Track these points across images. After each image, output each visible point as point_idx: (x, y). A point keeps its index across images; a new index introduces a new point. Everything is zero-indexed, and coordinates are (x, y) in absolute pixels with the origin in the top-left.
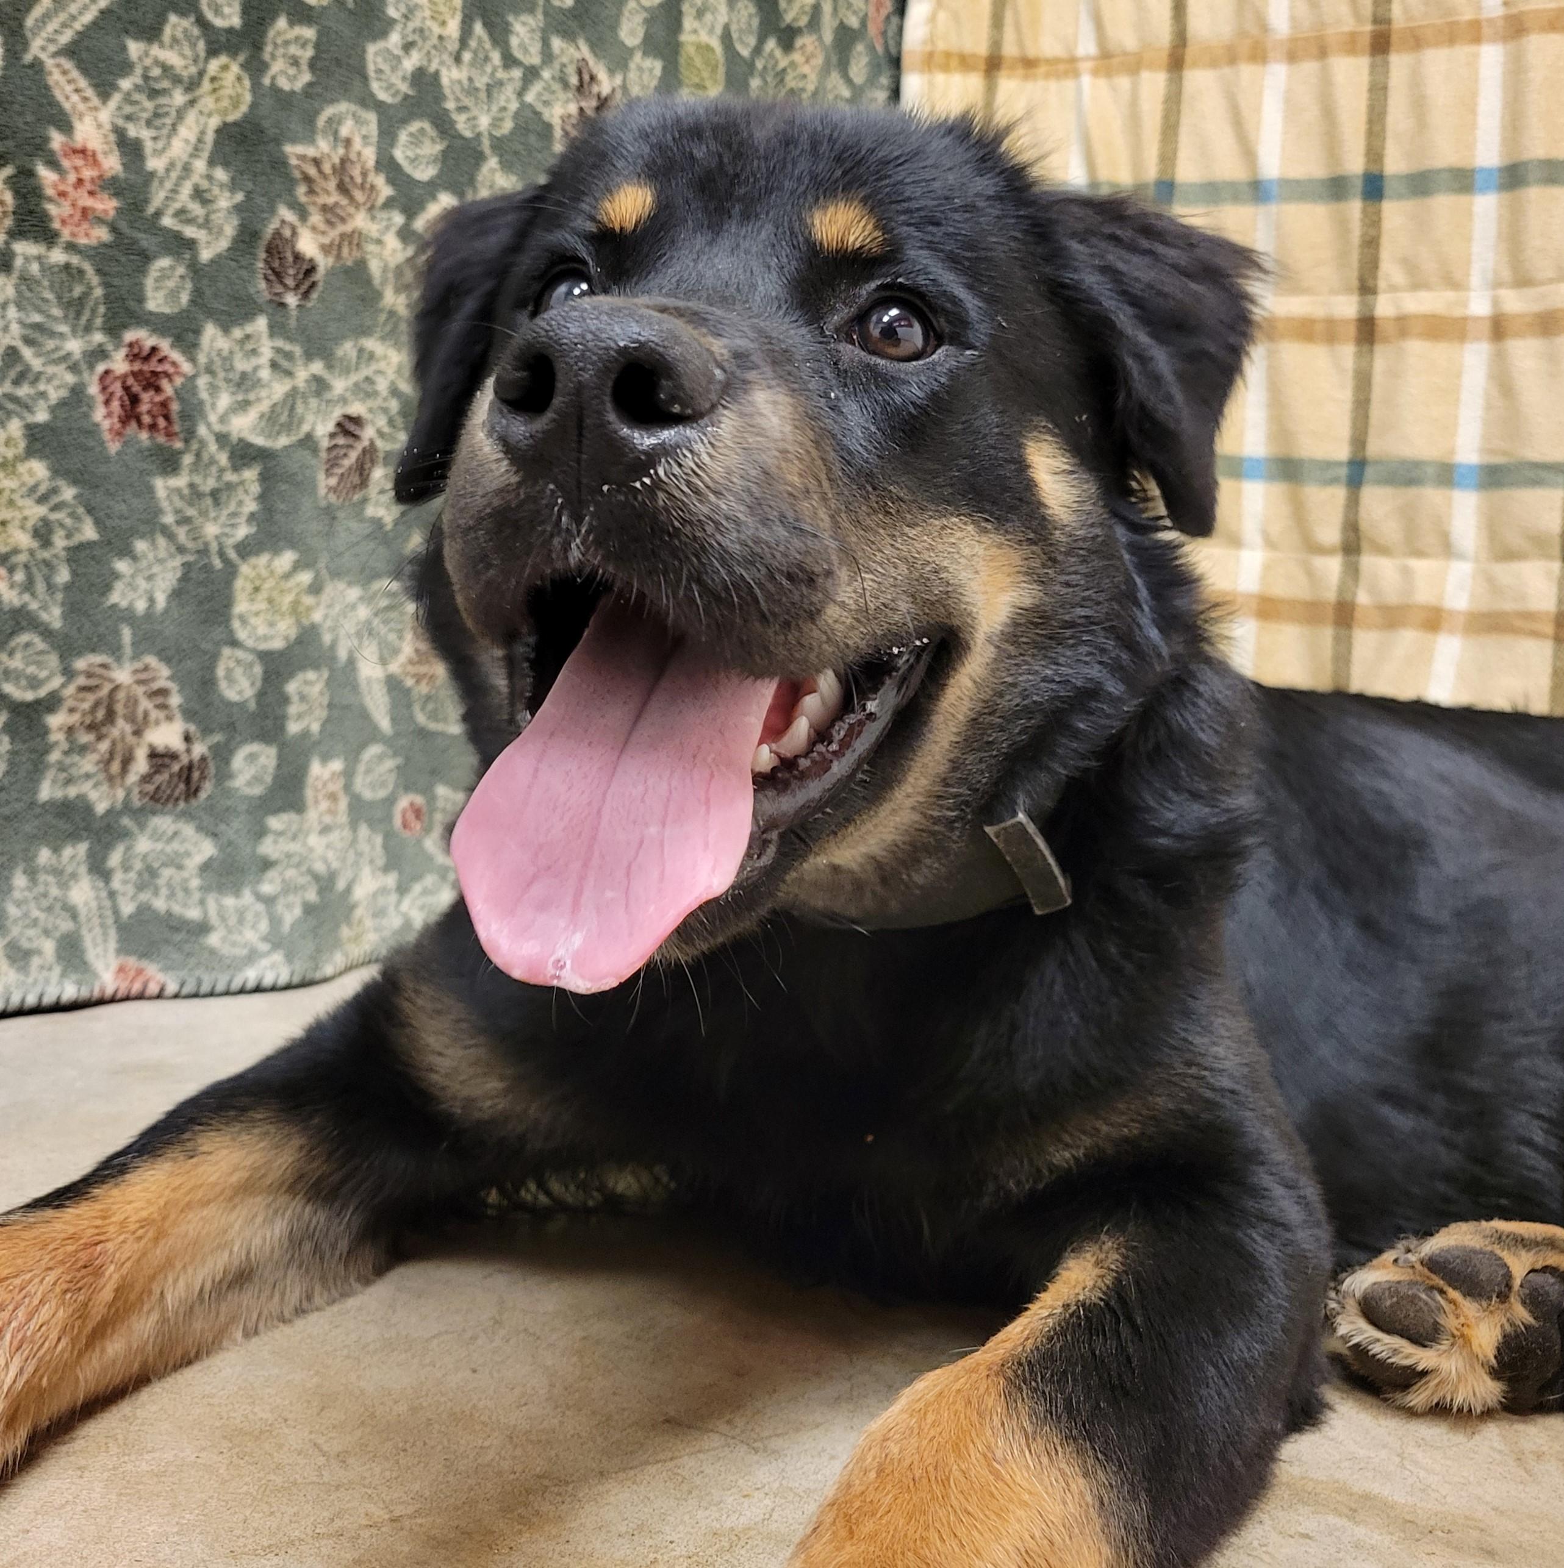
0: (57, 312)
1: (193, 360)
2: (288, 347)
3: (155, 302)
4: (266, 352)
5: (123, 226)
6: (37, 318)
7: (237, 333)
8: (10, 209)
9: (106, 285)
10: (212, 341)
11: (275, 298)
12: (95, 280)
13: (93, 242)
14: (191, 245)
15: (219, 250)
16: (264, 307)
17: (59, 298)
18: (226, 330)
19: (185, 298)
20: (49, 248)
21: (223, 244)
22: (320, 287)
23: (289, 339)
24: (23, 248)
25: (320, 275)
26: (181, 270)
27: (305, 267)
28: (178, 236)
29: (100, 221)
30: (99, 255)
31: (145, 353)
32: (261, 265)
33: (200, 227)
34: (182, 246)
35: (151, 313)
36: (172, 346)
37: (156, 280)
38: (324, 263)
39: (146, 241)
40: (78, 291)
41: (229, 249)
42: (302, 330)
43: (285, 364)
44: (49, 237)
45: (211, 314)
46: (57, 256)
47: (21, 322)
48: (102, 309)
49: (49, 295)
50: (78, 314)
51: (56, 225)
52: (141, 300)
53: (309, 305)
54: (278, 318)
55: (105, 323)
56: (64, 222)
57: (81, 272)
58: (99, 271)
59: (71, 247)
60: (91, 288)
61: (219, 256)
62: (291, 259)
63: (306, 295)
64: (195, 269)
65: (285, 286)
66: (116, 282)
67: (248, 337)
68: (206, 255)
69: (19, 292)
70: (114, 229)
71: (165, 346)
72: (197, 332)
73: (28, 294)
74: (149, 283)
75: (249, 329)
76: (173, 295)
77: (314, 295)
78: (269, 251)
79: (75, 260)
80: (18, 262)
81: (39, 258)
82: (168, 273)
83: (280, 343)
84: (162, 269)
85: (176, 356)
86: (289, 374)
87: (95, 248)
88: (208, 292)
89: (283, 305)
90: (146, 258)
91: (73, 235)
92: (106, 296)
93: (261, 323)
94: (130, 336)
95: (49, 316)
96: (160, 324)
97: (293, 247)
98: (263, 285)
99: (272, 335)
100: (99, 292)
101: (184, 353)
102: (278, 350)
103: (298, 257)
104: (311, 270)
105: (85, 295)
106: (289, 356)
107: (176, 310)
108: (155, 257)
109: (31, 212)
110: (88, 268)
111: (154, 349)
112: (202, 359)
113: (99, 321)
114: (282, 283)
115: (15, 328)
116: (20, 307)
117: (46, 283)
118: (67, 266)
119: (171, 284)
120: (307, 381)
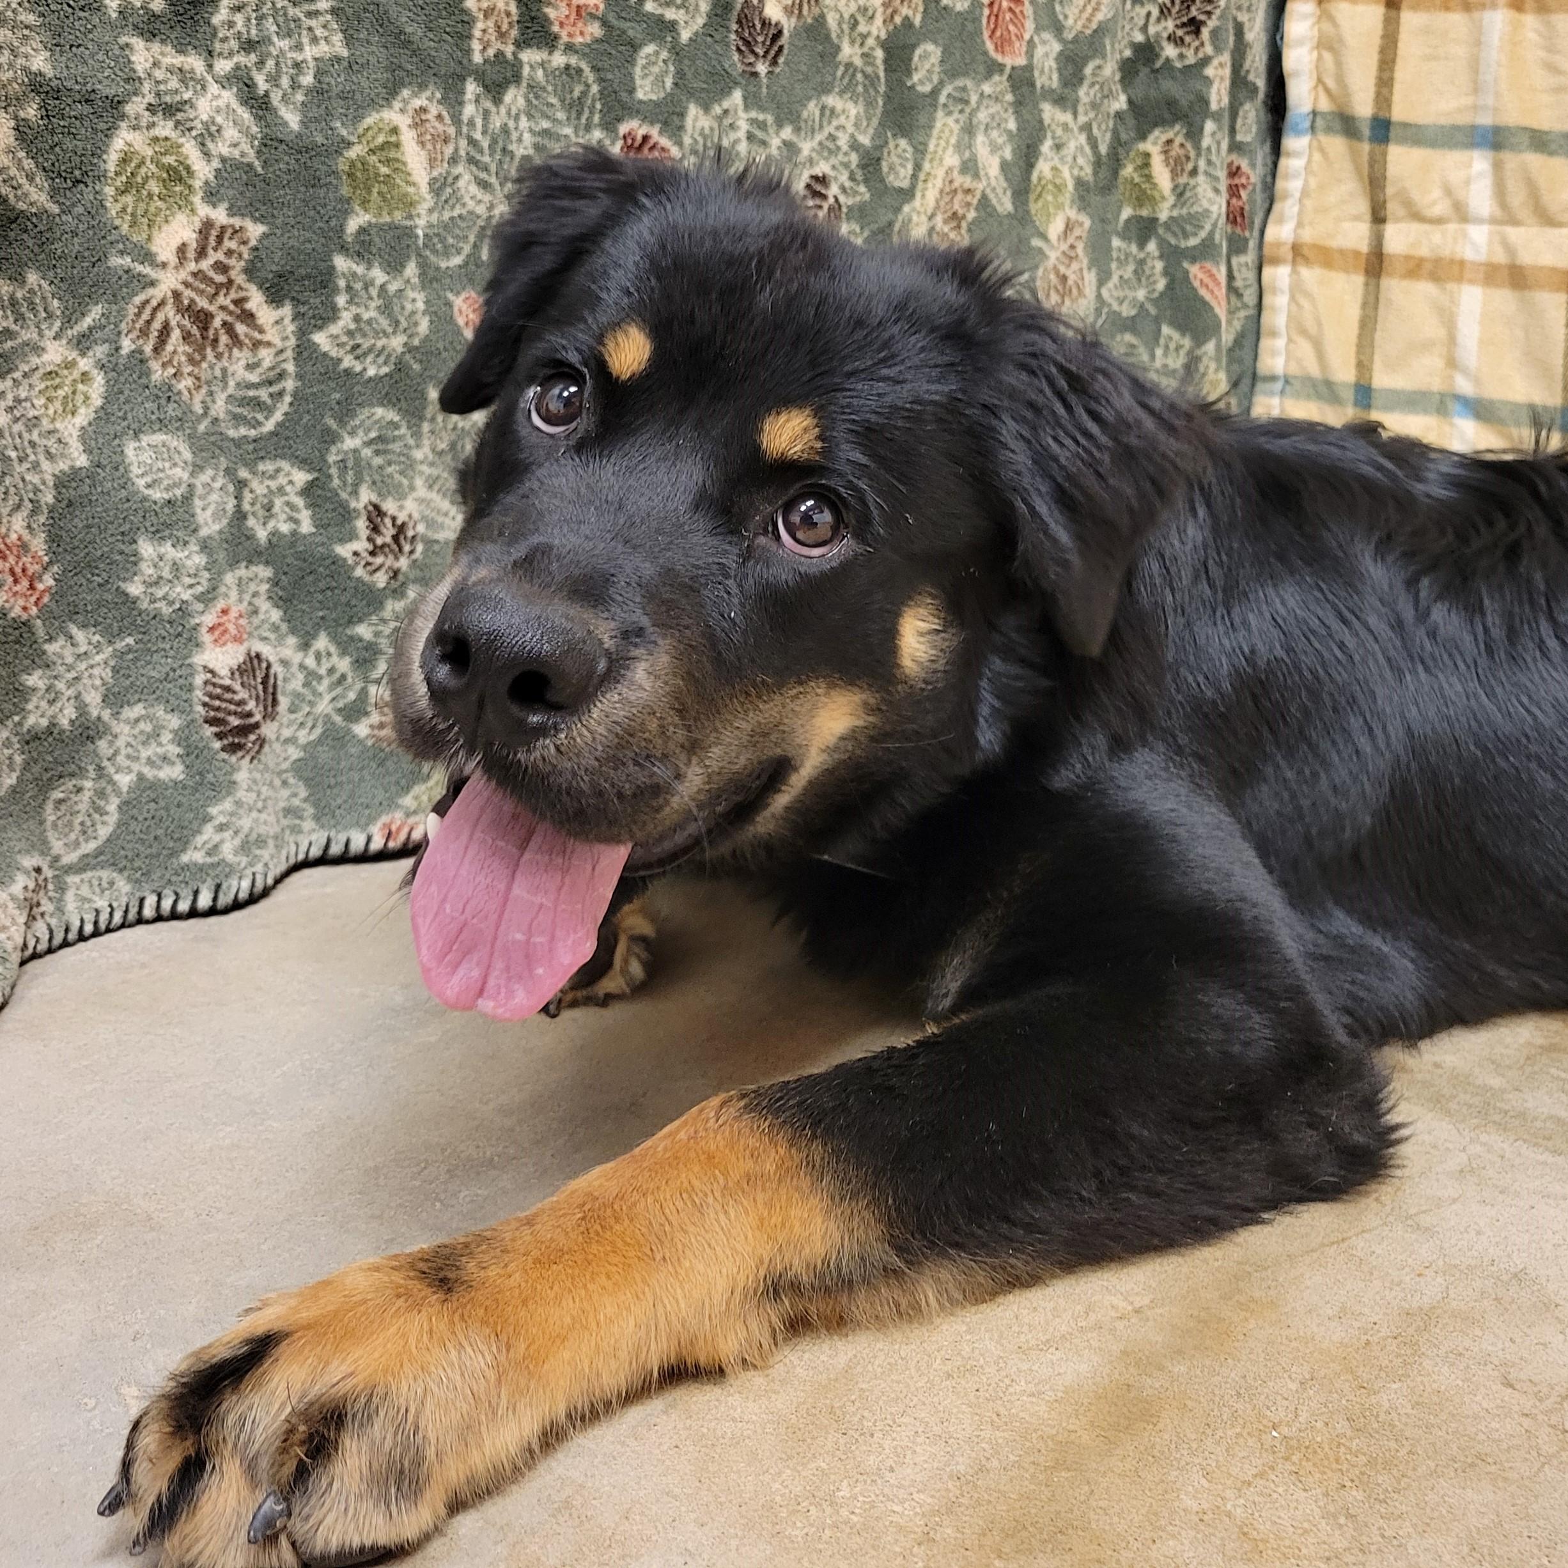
0: (561, 115)
1: (680, 144)
2: (761, 117)
3: (645, 91)
4: (743, 126)
5: (612, 18)
6: (545, 124)
7: (717, 110)
8: (515, 18)
9: (601, 80)
10: (696, 119)
11: (748, 69)
12: (589, 76)
13: (588, 39)
14: (672, 26)
15: (696, 27)
16: (739, 79)
17: (563, 101)
18: (706, 109)
19: (669, 82)
20: (550, 53)
21: (701, 21)
22: (785, 51)
23: (762, 109)
24: (530, 56)
25: (784, 40)
26: (664, 55)
27: (773, 31)
28: (660, 20)
29: (593, 17)
30: (592, 52)
31: (637, 144)
32: (733, 36)
33: (678, 7)
34: (664, 29)
35: (641, 102)
36: (661, 133)
37: (644, 67)
38: (788, 25)
39: (633, 31)
40: (578, 90)
41: (705, 25)
42: (772, 97)
43: (759, 134)
44: (549, 41)
45: (691, 94)
46: (559, 59)
47: (531, 130)
48: (598, 106)
49: (553, 100)
50: (579, 114)
51: (556, 28)
52: (632, 91)
53: (777, 70)
54: (751, 88)
55: (601, 119)
56: (562, 24)
57: (579, 71)
58: (594, 68)
59: (570, 48)
60: (588, 86)
61: (696, 34)
62: (758, 26)
63: (774, 62)
64: (676, 51)
65: (756, 55)
66: (610, 76)
67: (726, 112)
68: (685, 35)
69: (528, 101)
70: (605, 23)
71: (654, 132)
72: (682, 115)
73: (535, 102)
74: (638, 71)
75: (726, 104)
76: (659, 80)
77: (781, 60)
78: (739, 22)
79: (573, 61)
80: (526, 71)
81: (542, 64)
82: (653, 59)
83: (753, 114)
84: (648, 56)
85: (664, 142)
86: (764, 143)
87: (588, 45)
88: (689, 75)
89: (755, 74)
90: (635, 47)
91: (570, 35)
92: (601, 92)
93: (737, 95)
94: (623, 129)
95: (555, 120)
96: (649, 112)
97: (761, 13)
98: (736, 57)
99: (747, 108)
100: (595, 89)
101: (670, 138)
102: (753, 121)
103: (765, 23)
104: (779, 34)
105: (584, 94)
106: (762, 126)
107: (662, 95)
108: (640, 46)
109: (533, 18)
110: (584, 65)
111: (646, 138)
112: (687, 141)
113: (597, 118)
114: (753, 52)
115: (527, 136)
116: (530, 116)
117: (550, 88)
118: (568, 67)
119: (656, 70)
120: (779, 148)
